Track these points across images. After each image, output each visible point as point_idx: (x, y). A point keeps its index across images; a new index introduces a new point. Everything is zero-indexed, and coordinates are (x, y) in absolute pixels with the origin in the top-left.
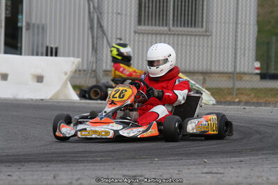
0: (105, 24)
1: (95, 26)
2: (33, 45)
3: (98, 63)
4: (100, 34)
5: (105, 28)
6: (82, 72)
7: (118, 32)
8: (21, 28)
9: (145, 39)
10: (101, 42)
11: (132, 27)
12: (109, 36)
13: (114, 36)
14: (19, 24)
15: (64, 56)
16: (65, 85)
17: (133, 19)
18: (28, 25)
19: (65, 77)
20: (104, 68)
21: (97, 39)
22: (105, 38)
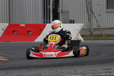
0: (93, 9)
1: (89, 10)
2: (64, 19)
3: (91, 25)
4: (91, 13)
5: (93, 11)
6: (85, 30)
7: (99, 12)
8: (59, 13)
9: (110, 15)
10: (92, 17)
11: (105, 10)
12: (95, 14)
13: (97, 14)
14: (58, 11)
15: (77, 23)
16: (78, 35)
17: (104, 6)
18: (62, 11)
19: (77, 32)
20: (94, 27)
21: (90, 15)
22: (93, 15)
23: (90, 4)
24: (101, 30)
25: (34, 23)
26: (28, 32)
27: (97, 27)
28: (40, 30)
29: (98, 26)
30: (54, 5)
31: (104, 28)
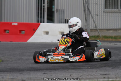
0: (90, 9)
1: (86, 10)
2: (59, 19)
3: (88, 26)
4: (89, 13)
5: (91, 10)
7: (96, 12)
8: (54, 12)
9: (108, 15)
11: (102, 10)
12: (92, 14)
13: (95, 14)
14: (53, 10)
17: (103, 6)
18: (57, 10)
20: (90, 28)
21: (87, 15)
22: (90, 15)
23: (88, 2)
24: (98, 30)
25: (27, 22)
26: (20, 31)
27: (94, 28)
28: (33, 30)
29: (96, 27)
30: (49, 3)
31: (102, 29)
